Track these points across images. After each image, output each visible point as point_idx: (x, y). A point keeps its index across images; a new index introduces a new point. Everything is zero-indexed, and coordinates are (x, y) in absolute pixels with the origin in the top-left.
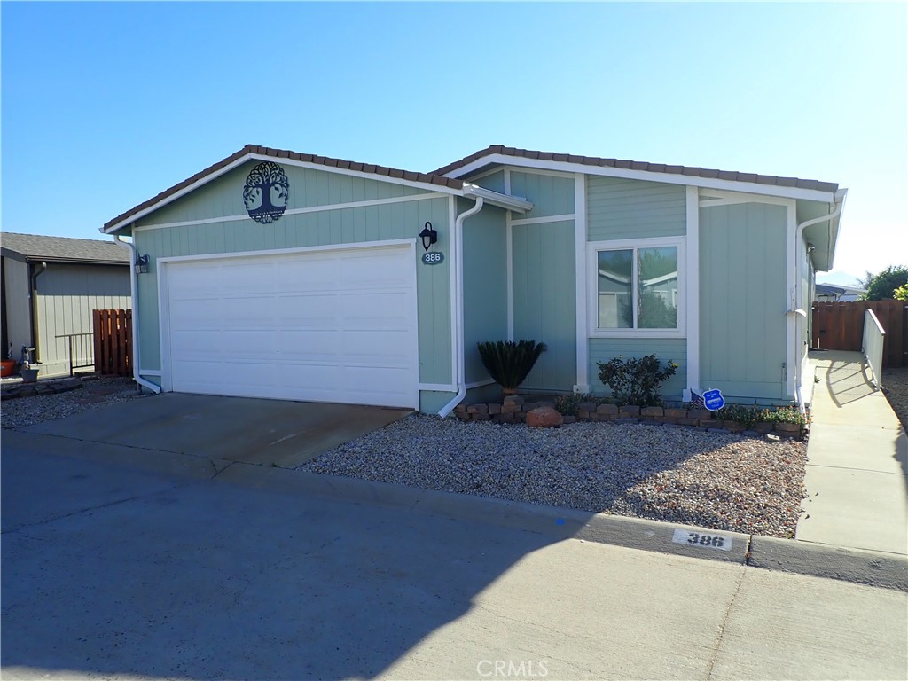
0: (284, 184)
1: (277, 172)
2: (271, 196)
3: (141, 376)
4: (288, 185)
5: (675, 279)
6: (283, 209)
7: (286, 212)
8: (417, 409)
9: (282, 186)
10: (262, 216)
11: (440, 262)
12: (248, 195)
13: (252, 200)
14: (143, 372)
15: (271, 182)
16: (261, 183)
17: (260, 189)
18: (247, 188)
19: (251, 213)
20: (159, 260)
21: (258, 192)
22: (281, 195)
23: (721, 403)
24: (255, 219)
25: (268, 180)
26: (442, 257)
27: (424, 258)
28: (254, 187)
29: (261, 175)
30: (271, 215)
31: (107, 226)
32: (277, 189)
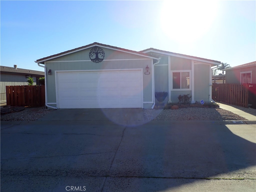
0: (103, 53)
1: (101, 50)
2: (98, 56)
3: (48, 105)
4: (104, 53)
5: (189, 78)
6: (103, 59)
7: (104, 60)
8: (143, 108)
9: (102, 53)
10: (96, 61)
11: (149, 74)
12: (90, 55)
13: (92, 57)
14: (48, 104)
15: (99, 52)
16: (95, 52)
17: (95, 54)
18: (90, 53)
19: (91, 60)
20: (56, 71)
21: (94, 55)
22: (102, 56)
23: (204, 103)
24: (93, 61)
25: (98, 52)
26: (150, 73)
27: (145, 73)
28: (93, 53)
29: (95, 50)
30: (99, 61)
31: (37, 61)
32: (101, 54)
